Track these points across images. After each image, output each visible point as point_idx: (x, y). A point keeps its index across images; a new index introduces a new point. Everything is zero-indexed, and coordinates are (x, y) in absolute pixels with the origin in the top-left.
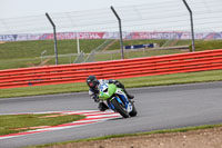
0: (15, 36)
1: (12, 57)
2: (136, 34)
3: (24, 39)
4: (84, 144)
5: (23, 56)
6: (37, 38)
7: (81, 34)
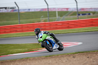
0: (29, 9)
1: (27, 19)
2: (83, 9)
3: (33, 11)
4: (66, 56)
5: (33, 18)
6: (39, 10)
7: (58, 9)
